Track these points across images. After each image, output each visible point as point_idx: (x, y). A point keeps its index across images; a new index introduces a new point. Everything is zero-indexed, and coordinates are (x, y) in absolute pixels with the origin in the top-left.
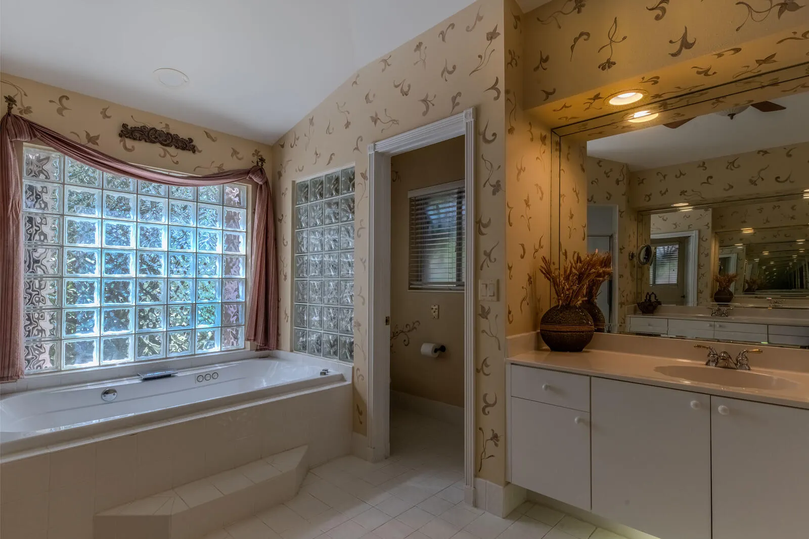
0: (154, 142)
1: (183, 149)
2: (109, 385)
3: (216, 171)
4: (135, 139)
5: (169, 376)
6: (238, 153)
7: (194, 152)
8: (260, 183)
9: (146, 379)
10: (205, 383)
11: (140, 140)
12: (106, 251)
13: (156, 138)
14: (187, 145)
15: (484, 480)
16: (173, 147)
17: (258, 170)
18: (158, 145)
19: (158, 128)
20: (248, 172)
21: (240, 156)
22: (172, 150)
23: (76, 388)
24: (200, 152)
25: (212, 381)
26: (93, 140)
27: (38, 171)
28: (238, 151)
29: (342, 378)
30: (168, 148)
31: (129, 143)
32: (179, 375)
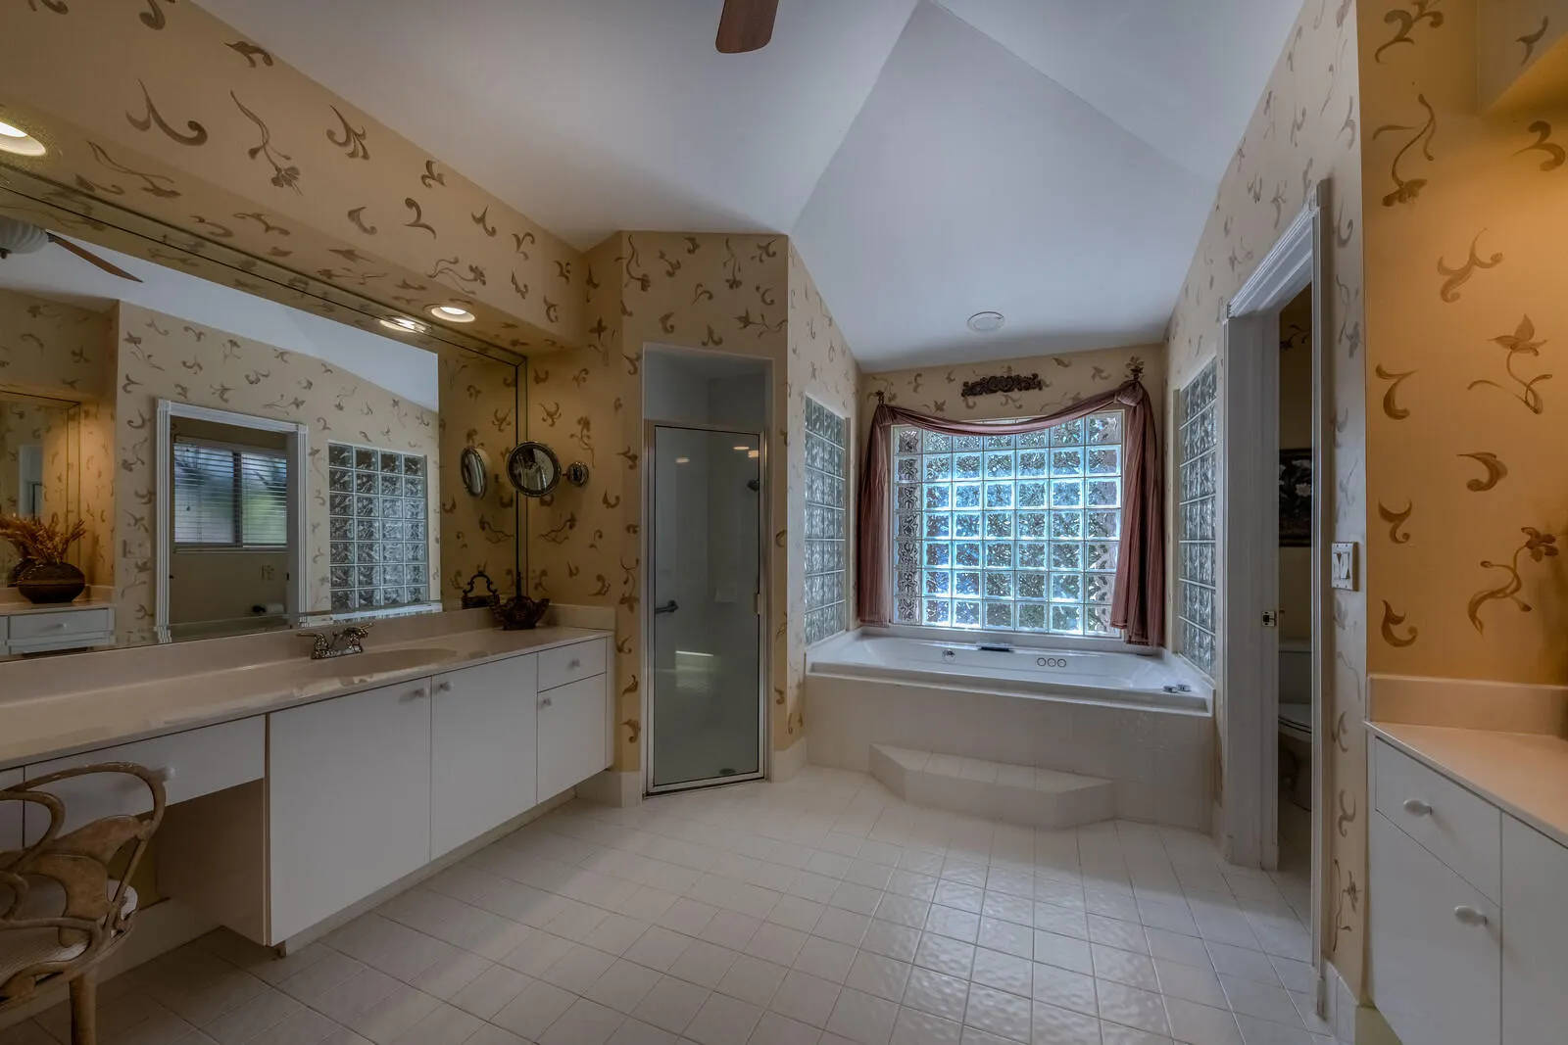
0: (994, 392)
1: (1027, 389)
2: (951, 646)
3: (1070, 403)
4: (975, 395)
5: (1006, 650)
6: (1102, 371)
7: (1040, 389)
8: (1133, 404)
9: (984, 649)
10: (1047, 667)
11: (981, 394)
12: (957, 514)
13: (996, 386)
14: (1032, 383)
15: (1336, 972)
16: (1016, 390)
17: (1133, 386)
18: (1000, 393)
19: (998, 375)
20: (1111, 395)
21: (1104, 375)
22: (1015, 394)
23: (926, 643)
24: (1047, 386)
25: (1057, 668)
26: (939, 407)
27: (908, 446)
28: (1102, 368)
29: (1202, 705)
30: (1009, 394)
31: (971, 400)
32: (1019, 651)
